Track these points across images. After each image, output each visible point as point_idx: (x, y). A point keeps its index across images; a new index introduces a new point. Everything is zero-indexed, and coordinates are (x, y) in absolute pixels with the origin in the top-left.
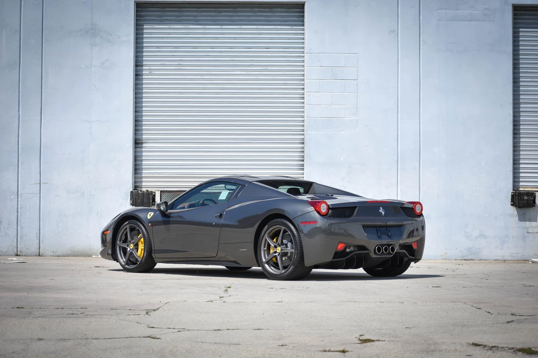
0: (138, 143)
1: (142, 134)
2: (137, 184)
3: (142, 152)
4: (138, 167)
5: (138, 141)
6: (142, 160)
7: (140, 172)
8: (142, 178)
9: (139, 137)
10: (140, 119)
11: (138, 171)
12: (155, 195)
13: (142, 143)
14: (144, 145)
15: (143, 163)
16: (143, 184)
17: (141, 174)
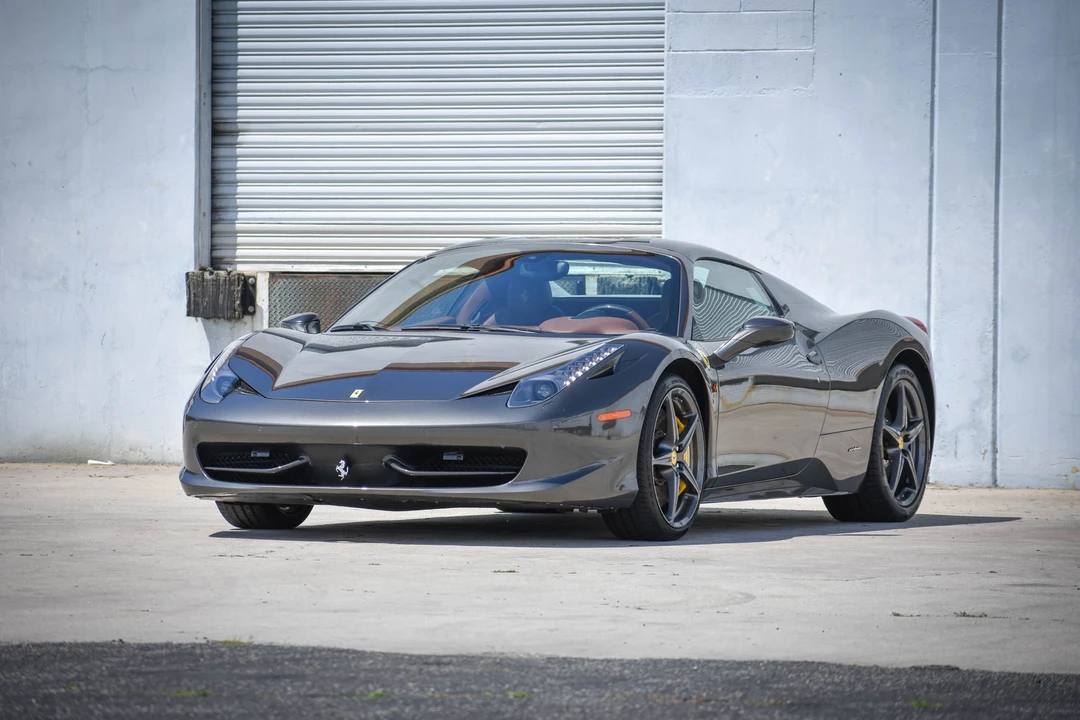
0: (218, 132)
1: (235, 106)
2: (218, 254)
3: (235, 157)
4: (221, 203)
5: (221, 127)
6: (235, 183)
7: (229, 216)
8: (235, 233)
9: (224, 114)
10: (227, 60)
11: (223, 215)
12: (254, 286)
13: (236, 133)
14: (241, 138)
15: (240, 189)
16: (239, 252)
17: (233, 221)
